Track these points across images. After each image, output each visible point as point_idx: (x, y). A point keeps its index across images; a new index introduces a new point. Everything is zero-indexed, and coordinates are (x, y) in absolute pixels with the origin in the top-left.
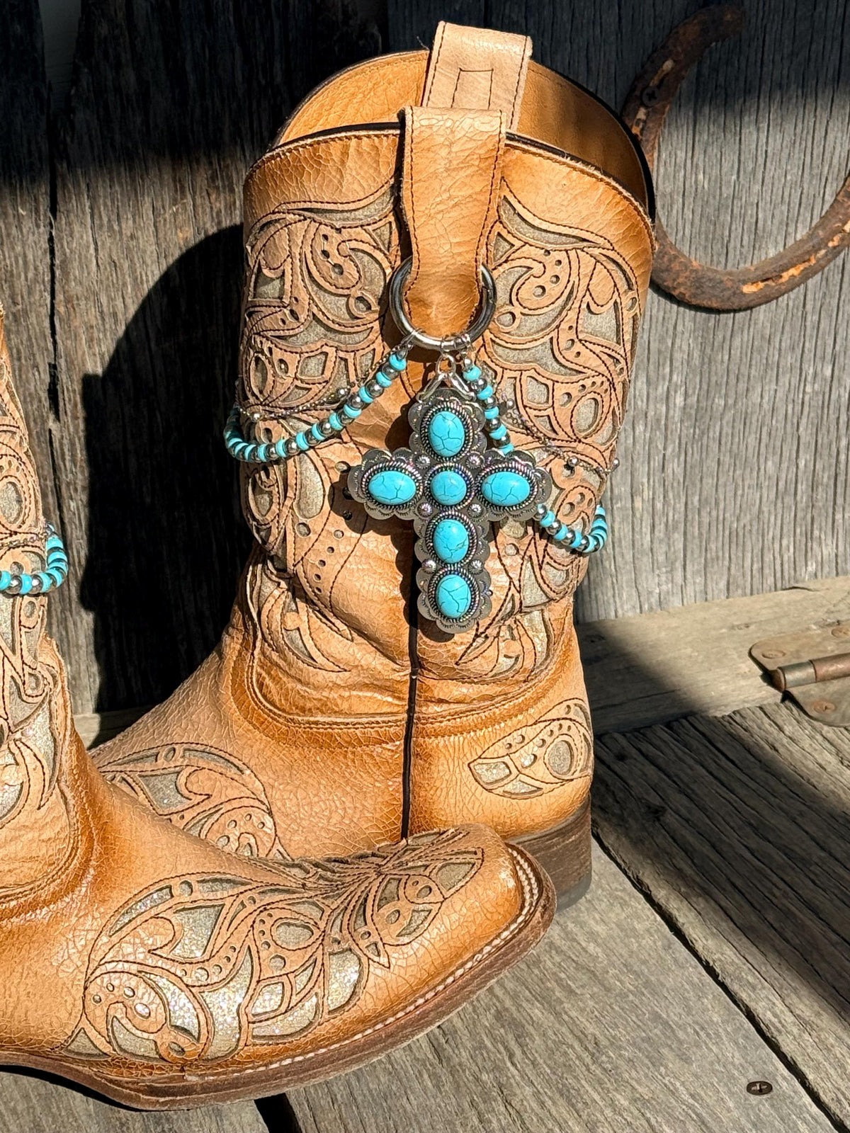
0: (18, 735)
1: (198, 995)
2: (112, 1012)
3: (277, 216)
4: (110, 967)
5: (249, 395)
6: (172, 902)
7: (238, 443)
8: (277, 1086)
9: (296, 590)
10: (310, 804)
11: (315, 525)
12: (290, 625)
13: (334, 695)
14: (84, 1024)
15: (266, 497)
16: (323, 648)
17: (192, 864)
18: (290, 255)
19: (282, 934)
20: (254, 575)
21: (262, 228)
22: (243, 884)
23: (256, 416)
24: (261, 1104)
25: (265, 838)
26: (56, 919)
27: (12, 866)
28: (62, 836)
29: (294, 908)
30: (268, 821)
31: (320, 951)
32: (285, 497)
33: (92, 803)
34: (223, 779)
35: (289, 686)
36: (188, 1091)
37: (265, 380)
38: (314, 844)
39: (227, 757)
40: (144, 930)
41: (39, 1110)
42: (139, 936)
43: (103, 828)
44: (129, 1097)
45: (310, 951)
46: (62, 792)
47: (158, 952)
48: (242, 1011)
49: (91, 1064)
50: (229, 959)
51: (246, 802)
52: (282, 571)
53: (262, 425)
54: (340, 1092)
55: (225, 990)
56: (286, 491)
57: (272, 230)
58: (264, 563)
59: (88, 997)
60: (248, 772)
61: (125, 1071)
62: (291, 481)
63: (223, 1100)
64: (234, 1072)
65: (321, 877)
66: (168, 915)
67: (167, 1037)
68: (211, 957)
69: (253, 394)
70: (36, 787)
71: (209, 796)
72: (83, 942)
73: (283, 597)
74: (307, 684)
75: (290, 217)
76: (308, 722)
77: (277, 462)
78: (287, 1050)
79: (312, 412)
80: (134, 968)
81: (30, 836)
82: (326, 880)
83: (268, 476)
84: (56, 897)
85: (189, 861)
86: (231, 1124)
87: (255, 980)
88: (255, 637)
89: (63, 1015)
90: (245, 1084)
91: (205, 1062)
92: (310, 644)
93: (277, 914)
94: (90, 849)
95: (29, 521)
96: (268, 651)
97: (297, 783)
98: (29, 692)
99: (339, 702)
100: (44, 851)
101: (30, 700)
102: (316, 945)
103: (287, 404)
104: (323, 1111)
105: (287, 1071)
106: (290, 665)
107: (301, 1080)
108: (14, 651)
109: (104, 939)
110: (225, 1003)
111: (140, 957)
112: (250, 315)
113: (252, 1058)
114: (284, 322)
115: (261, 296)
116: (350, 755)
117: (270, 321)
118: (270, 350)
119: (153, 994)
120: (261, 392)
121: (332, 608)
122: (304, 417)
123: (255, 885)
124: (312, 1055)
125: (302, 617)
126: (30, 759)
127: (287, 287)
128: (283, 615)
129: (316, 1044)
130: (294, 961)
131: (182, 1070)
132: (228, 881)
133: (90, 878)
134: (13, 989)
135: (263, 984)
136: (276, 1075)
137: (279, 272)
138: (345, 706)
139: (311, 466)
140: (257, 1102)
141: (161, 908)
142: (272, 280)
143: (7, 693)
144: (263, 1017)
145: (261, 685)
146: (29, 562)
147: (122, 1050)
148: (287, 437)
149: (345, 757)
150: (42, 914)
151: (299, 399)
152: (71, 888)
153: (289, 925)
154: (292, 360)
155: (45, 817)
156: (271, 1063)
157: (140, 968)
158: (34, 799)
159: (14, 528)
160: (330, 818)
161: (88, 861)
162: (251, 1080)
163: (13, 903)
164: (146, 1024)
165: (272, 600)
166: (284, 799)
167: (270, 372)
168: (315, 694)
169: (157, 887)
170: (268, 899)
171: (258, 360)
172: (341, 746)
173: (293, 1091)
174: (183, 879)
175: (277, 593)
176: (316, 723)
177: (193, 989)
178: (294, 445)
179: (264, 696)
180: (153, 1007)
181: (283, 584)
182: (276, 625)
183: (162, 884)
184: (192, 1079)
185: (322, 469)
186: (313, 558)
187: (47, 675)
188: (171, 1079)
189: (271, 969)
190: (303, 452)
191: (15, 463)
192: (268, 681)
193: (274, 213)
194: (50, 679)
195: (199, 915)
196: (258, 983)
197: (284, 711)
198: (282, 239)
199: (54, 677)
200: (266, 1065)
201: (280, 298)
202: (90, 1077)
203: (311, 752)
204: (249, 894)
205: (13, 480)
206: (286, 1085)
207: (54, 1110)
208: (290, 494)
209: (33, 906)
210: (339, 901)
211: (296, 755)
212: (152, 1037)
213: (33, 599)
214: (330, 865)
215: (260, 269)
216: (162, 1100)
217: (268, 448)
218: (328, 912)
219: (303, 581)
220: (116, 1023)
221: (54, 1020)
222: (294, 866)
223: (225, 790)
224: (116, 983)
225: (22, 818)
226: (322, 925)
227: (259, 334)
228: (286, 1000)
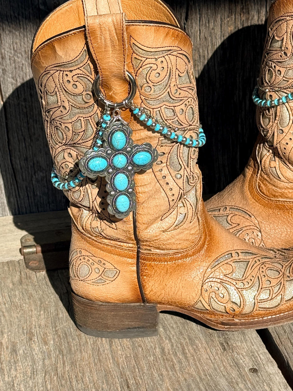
0: (185, 197)
1: (240, 292)
2: (211, 295)
3: (283, 18)
4: (211, 279)
5: (265, 83)
6: (232, 259)
7: (258, 100)
8: (267, 325)
9: (276, 153)
10: (275, 230)
11: (286, 130)
12: (272, 165)
13: (286, 191)
14: (201, 299)
15: (268, 119)
16: (284, 174)
17: (239, 246)
18: (287, 32)
19: (269, 272)
20: (260, 148)
21: (276, 22)
22: (255, 255)
23: (267, 90)
24: (259, 331)
25: (258, 240)
26: (194, 261)
27: (180, 242)
28: (197, 233)
29: (273, 264)
30: (259, 234)
31: (283, 280)
32: (275, 120)
33: (206, 222)
34: (244, 219)
35: (270, 187)
36: (235, 324)
37: (272, 77)
38: (275, 243)
39: (246, 211)
40: (223, 267)
41: (181, 328)
42: (220, 269)
43: (210, 231)
44: (214, 325)
45: (279, 279)
46: (198, 218)
47: (227, 276)
48: (255, 298)
49: (201, 313)
50: (251, 280)
51: (252, 227)
52: (271, 146)
53: (269, 94)
54: (287, 330)
55: (249, 291)
56: (275, 117)
57: (280, 23)
58: (264, 143)
59: (203, 289)
60: (253, 217)
61: (213, 316)
62: (278, 114)
63: (248, 328)
64: (251, 319)
65: (281, 254)
66: (231, 263)
67: (229, 306)
68: (245, 279)
69: (266, 82)
70: (190, 215)
71: (239, 224)
72: (202, 270)
73: (270, 156)
74: (277, 187)
75: (288, 18)
76: (276, 200)
77: (273, 107)
78: (270, 313)
79: (289, 89)
80: (219, 281)
81: (187, 232)
82: (282, 255)
83: (269, 112)
84: (194, 254)
85: (238, 246)
86: (249, 337)
87: (260, 288)
88: (258, 169)
89: (194, 295)
90: (255, 324)
91: (242, 315)
92: (279, 173)
93: (267, 266)
94: (205, 238)
95: (196, 121)
96: (263, 174)
97: (270, 221)
98: (191, 181)
99: (288, 194)
100: (191, 238)
101: (191, 184)
102: (281, 277)
103: (279, 86)
104: (282, 335)
105: (270, 320)
106: (271, 180)
107: (275, 324)
108: (188, 167)
109: (209, 270)
110: (250, 296)
111: (221, 277)
112: (268, 54)
113: (258, 315)
114: (281, 56)
115: (273, 47)
116: (290, 213)
117: (276, 56)
118: (275, 67)
119: (225, 290)
120: (269, 82)
121: (289, 160)
122: (285, 91)
123: (259, 255)
124: (278, 315)
125: (277, 163)
126: (188, 205)
127: (284, 43)
128: (270, 162)
129: (280, 312)
130: (274, 282)
131: (233, 317)
132: (250, 253)
133: (205, 248)
134: (178, 285)
135: (263, 289)
136: (266, 322)
137: (281, 38)
138: (290, 195)
139: (286, 109)
140: (257, 330)
141: (229, 260)
142: (278, 41)
143: (184, 181)
144: (263, 301)
145: (259, 187)
146: (194, 135)
147: (213, 308)
148: (278, 98)
149: (289, 213)
150: (188, 260)
151: (285, 84)
152: (199, 251)
153: (271, 270)
154: (283, 70)
155: (192, 226)
156: (264, 317)
157: (221, 281)
158: (189, 219)
159: (191, 123)
160: (281, 235)
161: (205, 242)
162: (258, 322)
163: (180, 255)
164: (222, 300)
165: (266, 157)
166: (266, 227)
167: (274, 74)
168: (279, 191)
169: (227, 253)
170: (264, 260)
171: (269, 70)
172: (287, 209)
173: (271, 328)
174: (236, 251)
175: (268, 154)
176: (279, 201)
177: (239, 289)
178: (281, 101)
179: (260, 191)
180: (225, 294)
181: (271, 151)
182: (267, 165)
183: (229, 252)
184: (237, 320)
185: (289, 110)
186: (284, 142)
187: (196, 176)
188: (229, 320)
189: (266, 284)
190: (284, 103)
191: (193, 100)
192: (262, 185)
193: (282, 16)
194: (197, 178)
195: (241, 264)
196: (260, 289)
197: (267, 196)
198: (284, 26)
199: (198, 177)
200: (262, 318)
201: (281, 48)
202: (200, 317)
203: (276, 211)
204: (258, 258)
205: (192, 106)
206: (270, 325)
207: (186, 328)
208: (277, 118)
209: (186, 256)
210: (288, 263)
211: (271, 212)
212: (224, 305)
213: (195, 149)
214: (284, 251)
215: (274, 37)
216: (226, 327)
217: (271, 102)
218: (284, 266)
219: (279, 150)
220: (212, 299)
221: (191, 297)
222: (271, 250)
223: (245, 223)
224: (213, 285)
225: (185, 226)
226: (283, 270)
227: (271, 61)
228: (271, 295)
